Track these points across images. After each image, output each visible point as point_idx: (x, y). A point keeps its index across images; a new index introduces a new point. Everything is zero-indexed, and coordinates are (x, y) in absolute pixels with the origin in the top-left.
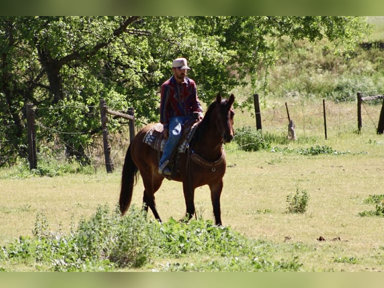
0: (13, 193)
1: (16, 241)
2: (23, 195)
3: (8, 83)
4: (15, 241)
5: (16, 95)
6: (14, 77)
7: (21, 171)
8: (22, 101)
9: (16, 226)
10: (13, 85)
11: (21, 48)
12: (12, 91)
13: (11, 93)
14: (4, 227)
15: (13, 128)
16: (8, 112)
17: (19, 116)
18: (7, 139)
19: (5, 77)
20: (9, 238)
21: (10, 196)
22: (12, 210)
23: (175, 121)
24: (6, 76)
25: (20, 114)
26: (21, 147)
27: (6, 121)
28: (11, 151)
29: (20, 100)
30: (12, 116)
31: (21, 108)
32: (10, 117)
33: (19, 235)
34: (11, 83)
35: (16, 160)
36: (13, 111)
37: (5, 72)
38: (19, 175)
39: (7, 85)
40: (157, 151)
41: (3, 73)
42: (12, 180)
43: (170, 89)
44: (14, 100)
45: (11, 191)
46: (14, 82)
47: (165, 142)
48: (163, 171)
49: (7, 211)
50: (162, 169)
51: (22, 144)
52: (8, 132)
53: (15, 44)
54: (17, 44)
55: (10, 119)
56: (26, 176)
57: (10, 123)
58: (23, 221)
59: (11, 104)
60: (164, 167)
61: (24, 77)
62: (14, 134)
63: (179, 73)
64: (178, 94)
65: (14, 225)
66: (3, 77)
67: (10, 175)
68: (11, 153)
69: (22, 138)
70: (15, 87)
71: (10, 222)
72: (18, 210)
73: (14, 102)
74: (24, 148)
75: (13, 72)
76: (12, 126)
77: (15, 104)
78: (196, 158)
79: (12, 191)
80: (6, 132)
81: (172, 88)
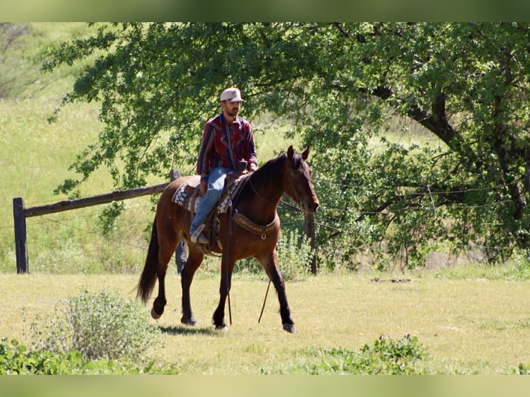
0: (508, 302)
1: (514, 371)
2: (522, 304)
3: (503, 140)
4: (512, 371)
5: (513, 157)
6: (511, 131)
7: (520, 269)
8: (523, 166)
9: (512, 349)
10: (510, 142)
11: (521, 88)
12: (508, 152)
13: (507, 154)
14: (496, 351)
15: (508, 206)
16: (501, 182)
17: (517, 188)
18: (500, 222)
19: (498, 130)
20: (503, 366)
21: (504, 304)
22: (507, 326)
23: (218, 173)
24: (500, 129)
25: (520, 185)
26: (521, 235)
27: (498, 195)
28: (505, 240)
29: (519, 164)
30: (507, 187)
31: (520, 176)
32: (505, 188)
33: (518, 363)
34: (507, 139)
35: (512, 253)
36: (510, 180)
37: (499, 123)
38: (517, 274)
39: (500, 142)
40: (189, 212)
41: (496, 124)
42: (507, 282)
43: (216, 130)
44: (512, 164)
45: (505, 297)
46: (511, 138)
47: (201, 200)
48: (198, 239)
49: (500, 326)
50: (196, 237)
51: (522, 229)
52: (501, 211)
53: (513, 81)
54: (517, 81)
55: (505, 192)
56: (527, 275)
57: (504, 199)
58: (524, 342)
59: (506, 171)
60: (199, 234)
61: (526, 130)
62: (509, 215)
63: (231, 108)
64: (227, 137)
65: (510, 349)
66: (495, 129)
67: (505, 274)
68: (506, 242)
69: (522, 220)
70: (513, 145)
71: (504, 343)
72: (516, 326)
73: (510, 167)
74: (525, 235)
75: (509, 123)
76: (508, 202)
77: (512, 170)
78: (240, 219)
79: (507, 297)
80: (499, 212)
81: (219, 128)
